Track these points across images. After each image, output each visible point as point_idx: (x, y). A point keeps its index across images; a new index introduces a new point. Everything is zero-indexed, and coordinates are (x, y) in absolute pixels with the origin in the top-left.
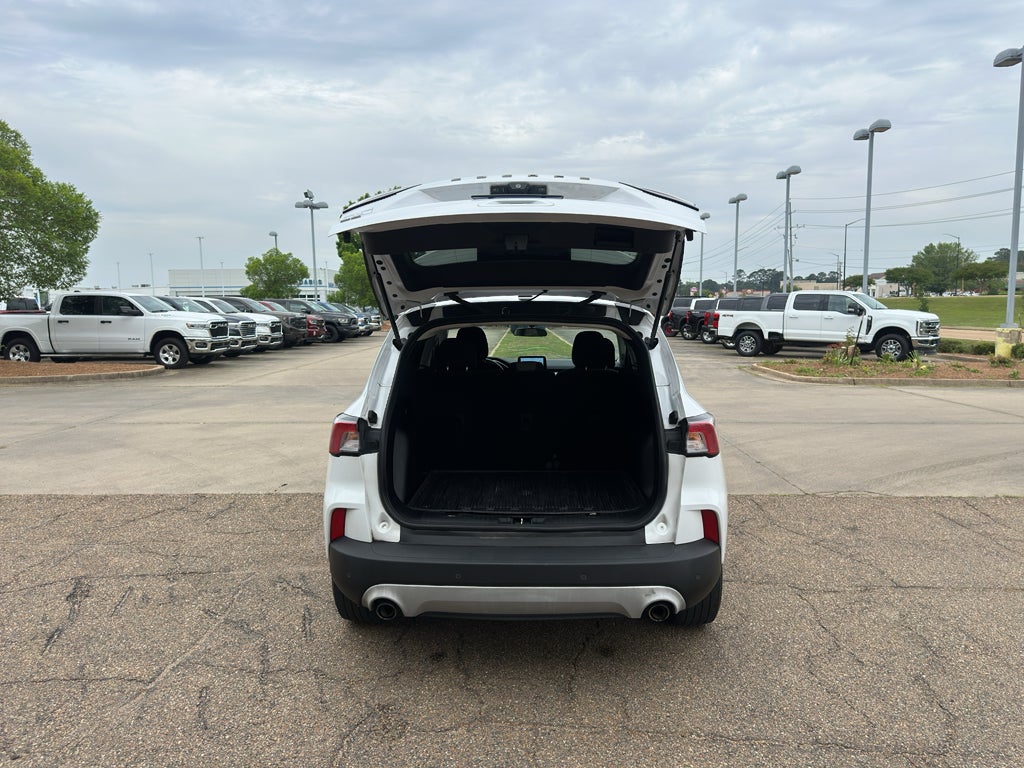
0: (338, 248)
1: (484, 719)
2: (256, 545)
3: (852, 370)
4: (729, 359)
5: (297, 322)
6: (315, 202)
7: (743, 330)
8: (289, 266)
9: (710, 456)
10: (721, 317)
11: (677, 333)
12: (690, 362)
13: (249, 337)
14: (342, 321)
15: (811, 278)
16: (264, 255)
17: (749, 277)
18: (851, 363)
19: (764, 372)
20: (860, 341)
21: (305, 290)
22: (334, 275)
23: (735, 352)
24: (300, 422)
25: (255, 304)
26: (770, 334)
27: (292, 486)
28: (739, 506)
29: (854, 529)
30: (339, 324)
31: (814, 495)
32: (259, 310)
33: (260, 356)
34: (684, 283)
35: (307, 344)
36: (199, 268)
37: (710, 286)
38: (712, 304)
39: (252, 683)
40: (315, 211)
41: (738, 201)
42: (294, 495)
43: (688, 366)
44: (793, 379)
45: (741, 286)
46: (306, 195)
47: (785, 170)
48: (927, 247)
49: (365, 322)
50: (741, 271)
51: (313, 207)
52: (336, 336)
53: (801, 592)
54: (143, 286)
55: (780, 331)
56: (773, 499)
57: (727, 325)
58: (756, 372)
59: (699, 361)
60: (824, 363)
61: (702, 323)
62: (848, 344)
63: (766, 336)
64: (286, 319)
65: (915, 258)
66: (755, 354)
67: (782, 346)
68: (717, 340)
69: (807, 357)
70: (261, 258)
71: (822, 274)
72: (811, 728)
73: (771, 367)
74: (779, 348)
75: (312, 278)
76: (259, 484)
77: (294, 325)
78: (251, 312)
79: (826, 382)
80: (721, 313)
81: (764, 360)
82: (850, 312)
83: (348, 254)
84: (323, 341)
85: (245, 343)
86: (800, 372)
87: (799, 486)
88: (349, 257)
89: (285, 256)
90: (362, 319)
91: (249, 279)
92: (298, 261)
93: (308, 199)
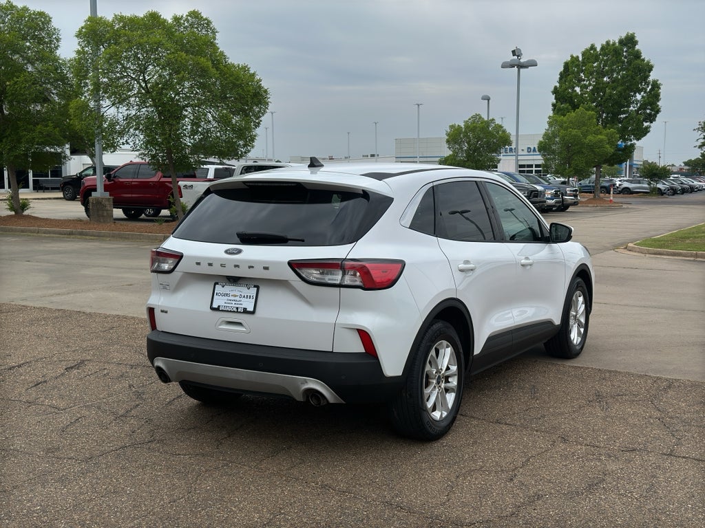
8: (491, 133)
9: (365, 289)
16: (465, 122)
36: (416, 137)
40: (521, 70)
46: (514, 53)
51: (520, 66)
54: (373, 156)
70: (462, 125)
75: (513, 146)
90: (553, 191)
91: (450, 148)
92: (501, 127)
93: (516, 57)
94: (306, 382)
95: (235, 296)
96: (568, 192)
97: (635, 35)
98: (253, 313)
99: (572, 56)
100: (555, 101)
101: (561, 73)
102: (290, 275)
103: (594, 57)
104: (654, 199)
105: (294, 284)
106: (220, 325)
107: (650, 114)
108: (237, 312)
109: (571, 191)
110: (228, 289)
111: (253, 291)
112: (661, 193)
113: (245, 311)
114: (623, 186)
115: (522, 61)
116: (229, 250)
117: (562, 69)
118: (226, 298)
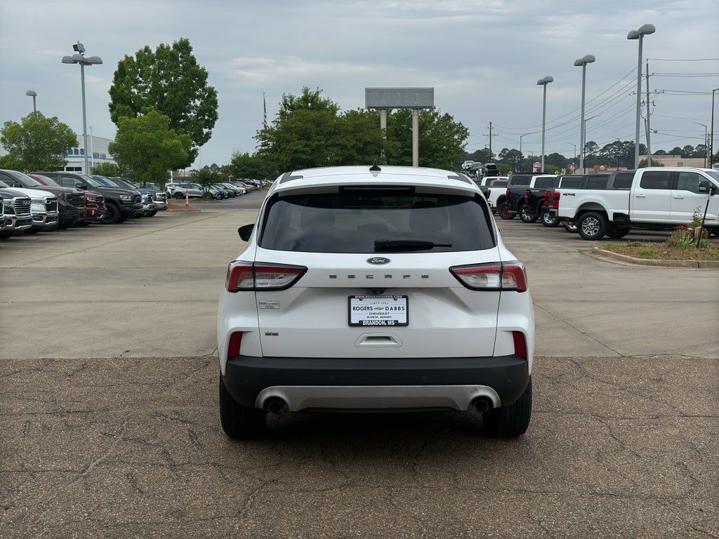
0: (111, 111)
1: (353, 484)
2: (123, 394)
3: (697, 252)
4: (571, 243)
5: (74, 199)
6: (87, 56)
7: (586, 211)
8: (54, 132)
9: (519, 291)
10: (561, 196)
11: (514, 215)
12: (526, 245)
13: (24, 216)
14: (125, 198)
15: (676, 152)
16: (23, 119)
17: (603, 150)
18: (697, 246)
19: (605, 255)
20: (706, 222)
21: (72, 161)
22: (108, 144)
23: (578, 235)
24: (116, 301)
25: (24, 176)
26: (616, 215)
27: (134, 352)
28: (560, 364)
29: (660, 380)
30: (121, 202)
31: (630, 357)
32: (29, 184)
33: (34, 238)
34: (526, 157)
35: (83, 225)
37: (556, 161)
38: (554, 182)
39: (166, 471)
40: (86, 67)
42: (141, 359)
43: (524, 250)
44: (634, 262)
45: (590, 162)
46: (76, 47)
47: (637, 29)
49: (149, 200)
50: (593, 143)
51: (84, 63)
52: (117, 215)
53: (601, 418)
55: (626, 212)
56: (591, 360)
57: (569, 203)
58: (597, 256)
59: (537, 245)
60: (669, 246)
61: (542, 203)
62: (694, 225)
63: (611, 218)
64: (62, 196)
66: (598, 238)
67: (629, 229)
68: (560, 222)
69: (652, 241)
70: (20, 123)
71: (689, 148)
72: (591, 486)
73: (613, 250)
74: (626, 232)
76: (102, 350)
77: (71, 203)
78: (21, 187)
79: (668, 265)
80: (562, 191)
81: (606, 243)
82: (701, 192)
83: (126, 118)
84: (102, 222)
85: (19, 223)
86: (643, 255)
87: (618, 350)
88: (128, 123)
89: (49, 120)
90: (146, 196)
91: (5, 148)
92: (65, 126)
93: (78, 53)
94: (476, 390)
95: (380, 309)
96: (157, 197)
97: (189, 41)
98: (406, 325)
99: (126, 56)
100: (111, 102)
101: (116, 72)
102: (452, 282)
103: (150, 59)
104: (208, 203)
105: (455, 291)
106: (361, 342)
107: (208, 121)
108: (387, 325)
109: (160, 195)
110: (368, 302)
111: (402, 302)
112: (212, 197)
113: (397, 324)
114: (176, 191)
115: (85, 57)
116: (372, 259)
117: (117, 69)
118: (368, 312)
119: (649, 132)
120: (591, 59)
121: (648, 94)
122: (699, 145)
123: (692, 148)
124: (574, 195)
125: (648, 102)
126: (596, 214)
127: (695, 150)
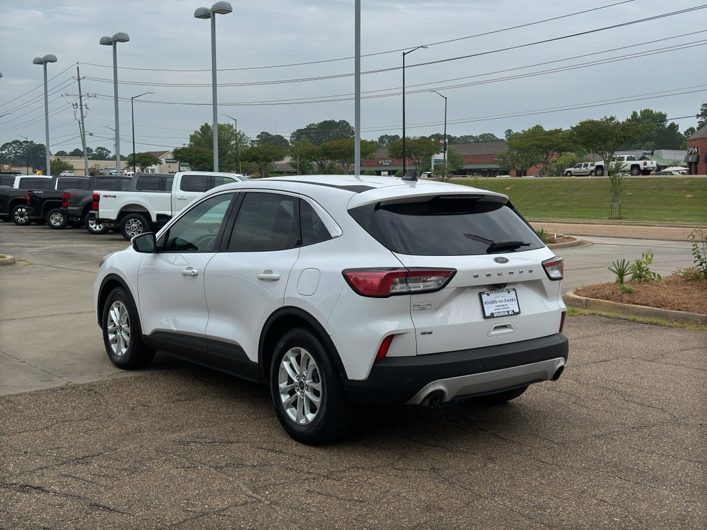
7: (128, 213)
10: (101, 198)
26: (159, 216)
41: (46, 62)
47: (114, 36)
48: (202, 127)
55: (168, 213)
63: (154, 219)
65: (193, 138)
80: (102, 193)
95: (501, 302)
98: (518, 313)
102: (542, 274)
105: (544, 282)
106: (492, 332)
108: (509, 315)
110: (493, 296)
113: (514, 313)
116: (497, 259)
118: (495, 305)
119: (84, 135)
120: (53, 59)
121: (81, 97)
122: (98, 148)
123: (92, 151)
124: (115, 197)
125: (81, 105)
126: (138, 215)
127: (94, 153)
